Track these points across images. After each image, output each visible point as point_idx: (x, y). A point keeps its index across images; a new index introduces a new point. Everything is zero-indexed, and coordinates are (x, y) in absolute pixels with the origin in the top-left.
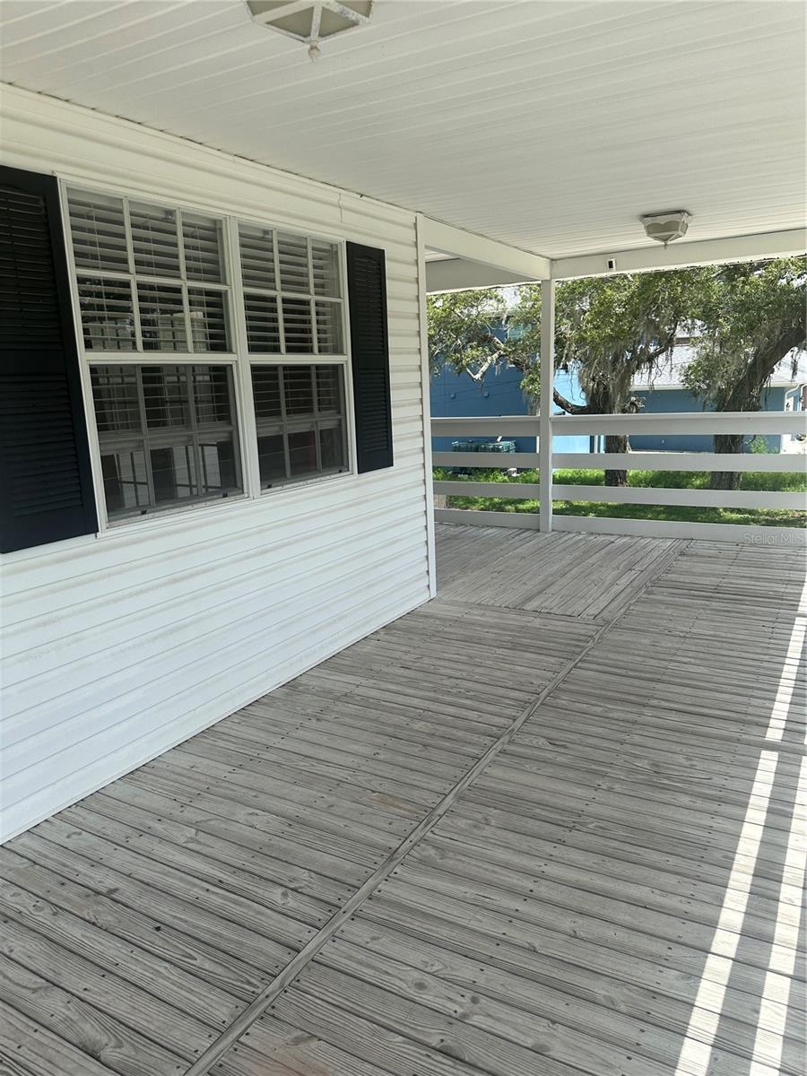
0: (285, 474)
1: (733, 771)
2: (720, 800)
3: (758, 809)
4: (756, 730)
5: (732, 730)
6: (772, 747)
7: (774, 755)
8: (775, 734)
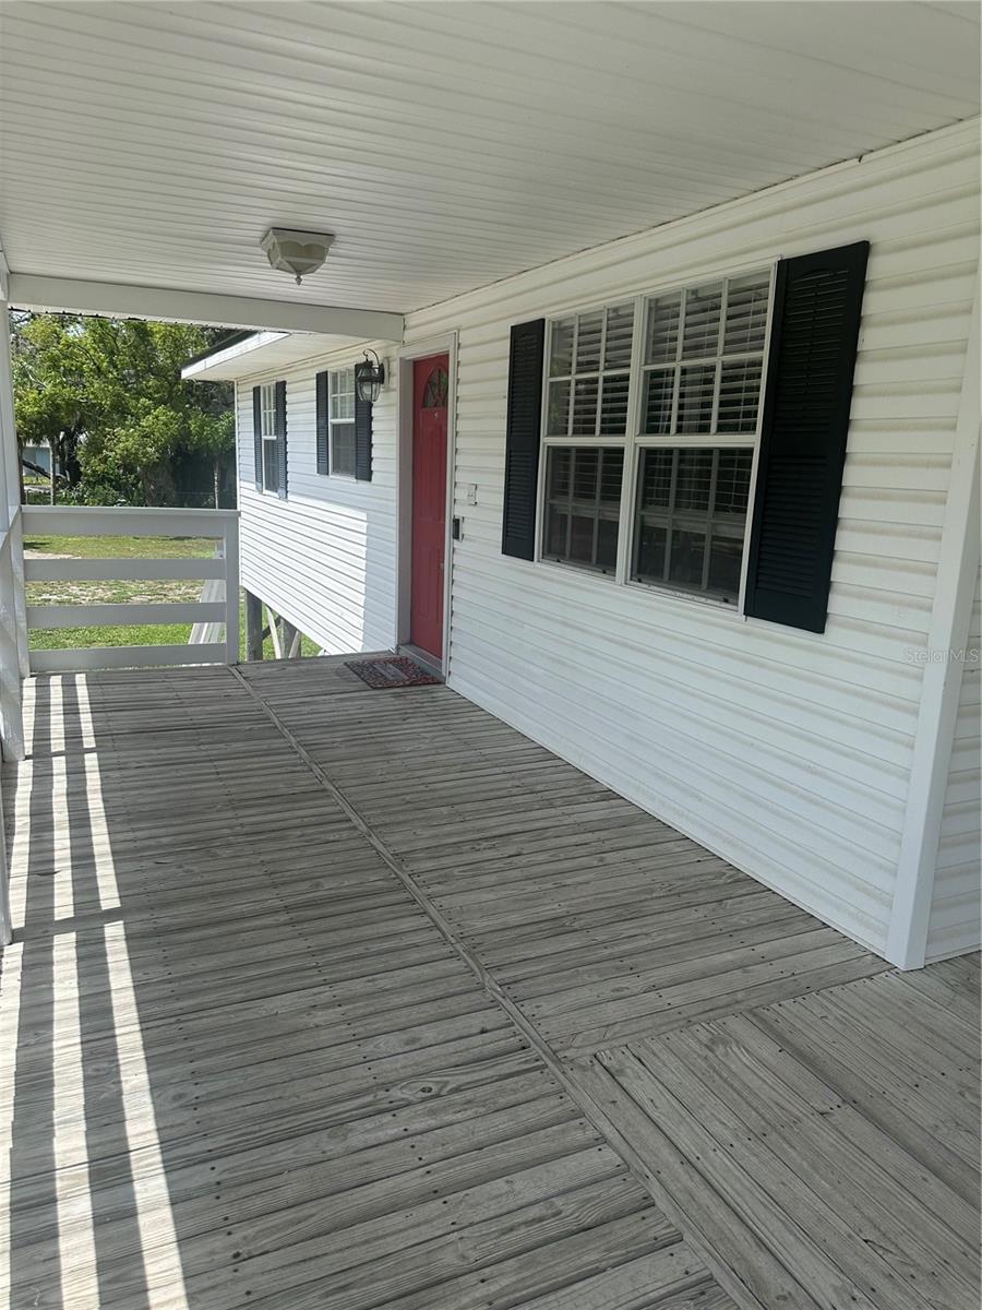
0: (662, 576)
1: (141, 877)
2: (137, 850)
3: (102, 855)
4: (137, 927)
5: (165, 918)
6: (112, 915)
7: (105, 905)
8: (114, 931)
